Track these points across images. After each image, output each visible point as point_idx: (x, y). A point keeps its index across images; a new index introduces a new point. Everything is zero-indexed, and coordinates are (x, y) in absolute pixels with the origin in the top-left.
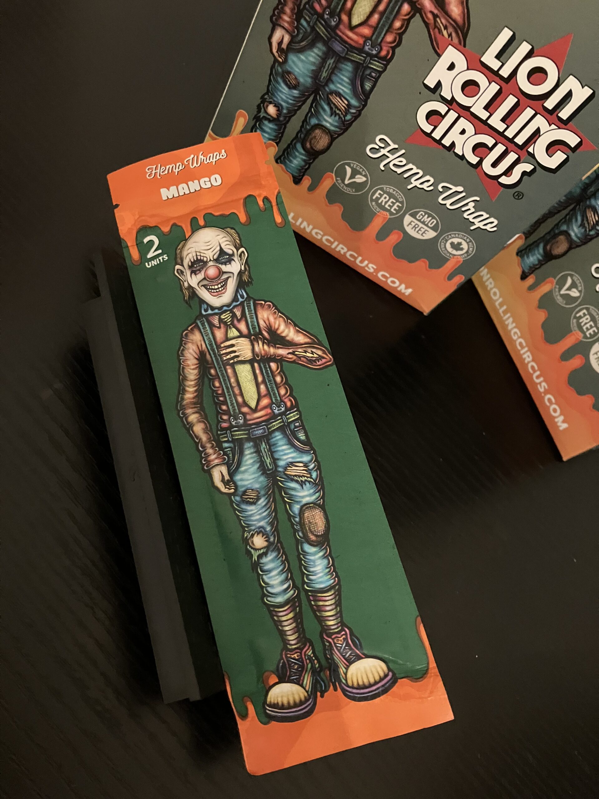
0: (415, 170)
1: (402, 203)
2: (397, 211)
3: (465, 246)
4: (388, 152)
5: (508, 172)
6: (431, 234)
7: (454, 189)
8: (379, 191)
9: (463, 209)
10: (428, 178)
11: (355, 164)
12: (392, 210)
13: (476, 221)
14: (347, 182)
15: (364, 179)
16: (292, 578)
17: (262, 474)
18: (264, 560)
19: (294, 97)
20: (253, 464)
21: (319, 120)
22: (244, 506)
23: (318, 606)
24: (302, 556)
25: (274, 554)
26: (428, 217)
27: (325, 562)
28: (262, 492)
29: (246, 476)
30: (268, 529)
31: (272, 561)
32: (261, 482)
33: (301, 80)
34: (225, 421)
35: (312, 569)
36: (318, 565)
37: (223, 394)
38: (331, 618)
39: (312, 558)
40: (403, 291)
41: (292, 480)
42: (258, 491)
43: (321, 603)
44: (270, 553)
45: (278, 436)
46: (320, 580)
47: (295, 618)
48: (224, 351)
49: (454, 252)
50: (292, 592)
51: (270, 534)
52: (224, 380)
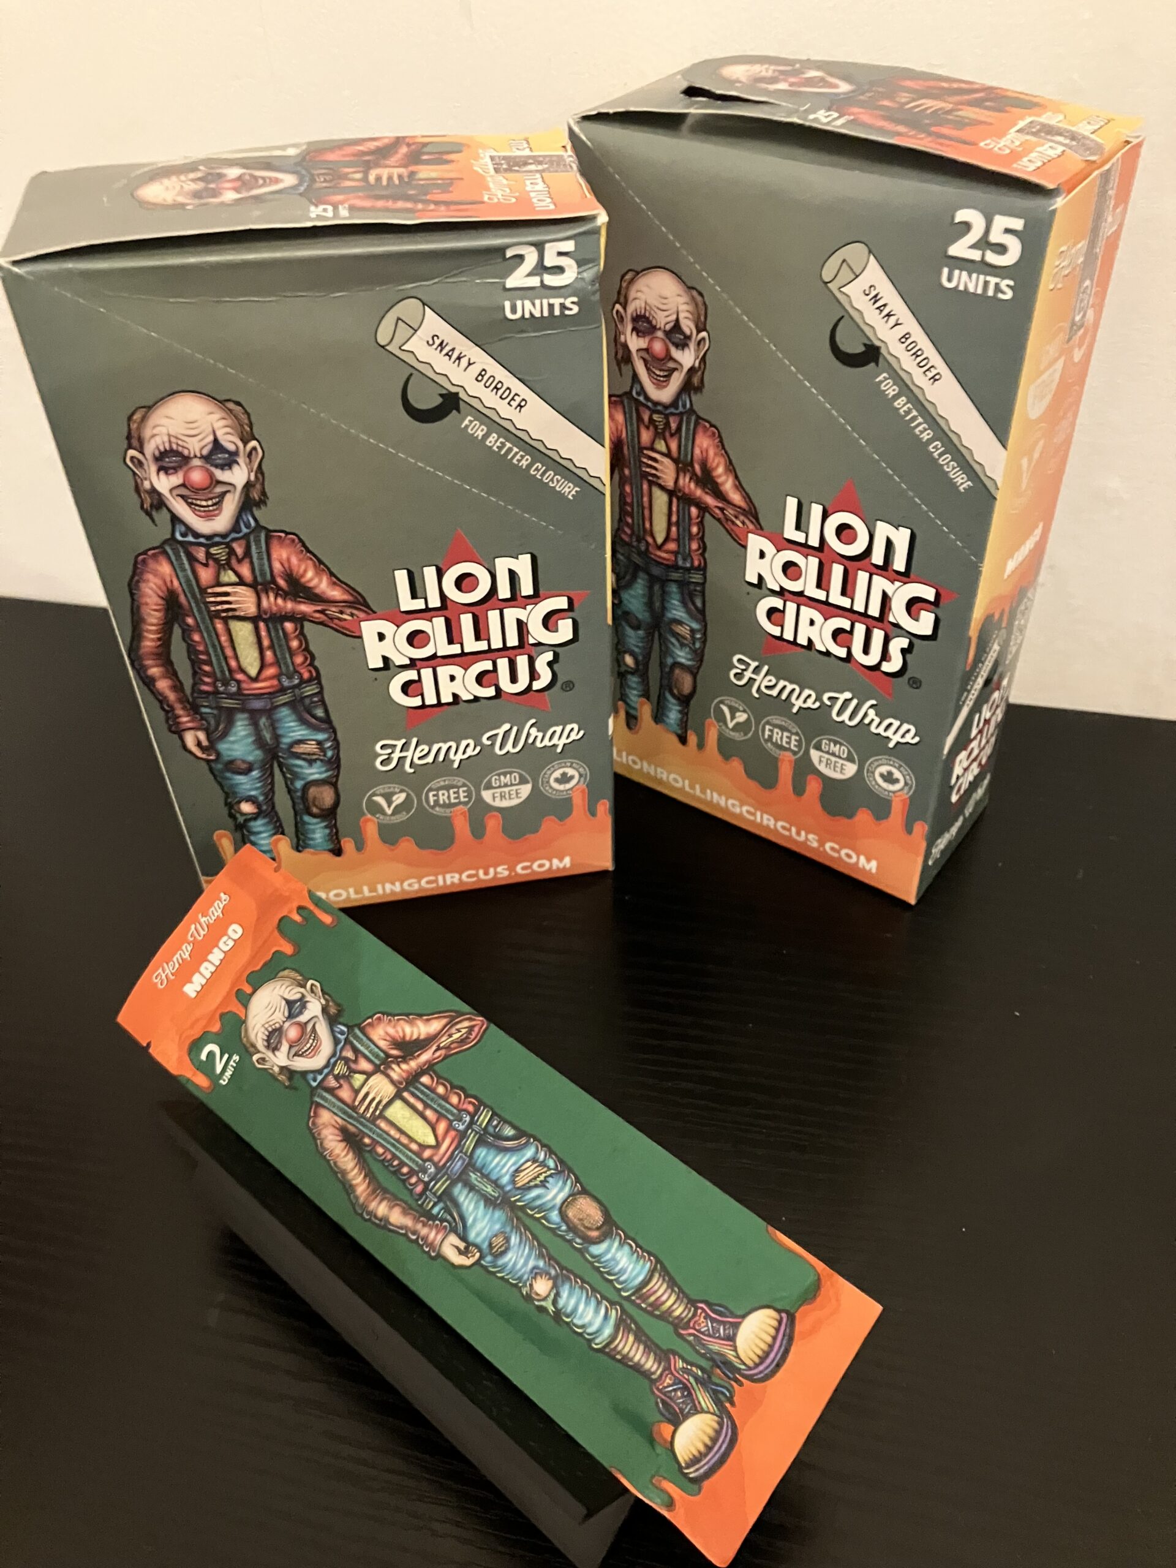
0: (445, 747)
1: (464, 785)
2: (469, 796)
3: (570, 772)
4: (401, 751)
5: (533, 675)
6: (526, 790)
7: (501, 731)
8: (431, 794)
9: (530, 741)
10: (464, 743)
11: (380, 789)
12: (462, 799)
13: (555, 741)
14: (389, 812)
15: (403, 796)
16: (604, 1297)
17: (494, 1208)
18: (561, 1302)
19: (257, 779)
20: (476, 1208)
21: (303, 779)
22: (500, 1262)
23: (651, 1305)
24: (596, 1264)
25: (567, 1287)
26: (505, 777)
27: (626, 1248)
28: (508, 1229)
29: (479, 1226)
30: (541, 1264)
31: (570, 1295)
32: (499, 1219)
33: (250, 758)
34: (415, 1184)
35: (617, 1270)
36: (621, 1258)
37: (395, 1157)
38: (675, 1307)
39: (609, 1256)
40: (561, 866)
41: (530, 1188)
42: (502, 1233)
43: (652, 1299)
44: (561, 1290)
45: (482, 1153)
46: (634, 1273)
47: (637, 1339)
48: (363, 1108)
49: (568, 786)
50: (614, 1312)
51: (547, 1268)
52: (385, 1139)
